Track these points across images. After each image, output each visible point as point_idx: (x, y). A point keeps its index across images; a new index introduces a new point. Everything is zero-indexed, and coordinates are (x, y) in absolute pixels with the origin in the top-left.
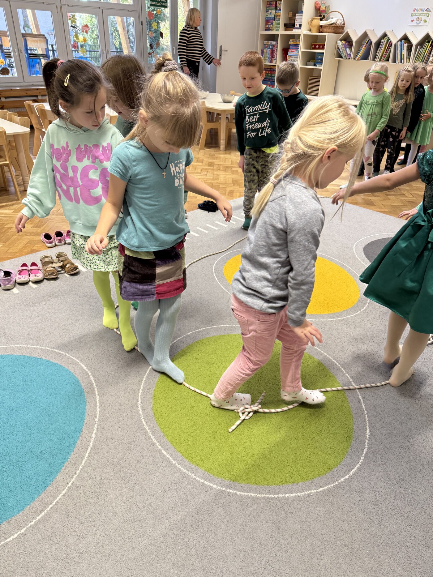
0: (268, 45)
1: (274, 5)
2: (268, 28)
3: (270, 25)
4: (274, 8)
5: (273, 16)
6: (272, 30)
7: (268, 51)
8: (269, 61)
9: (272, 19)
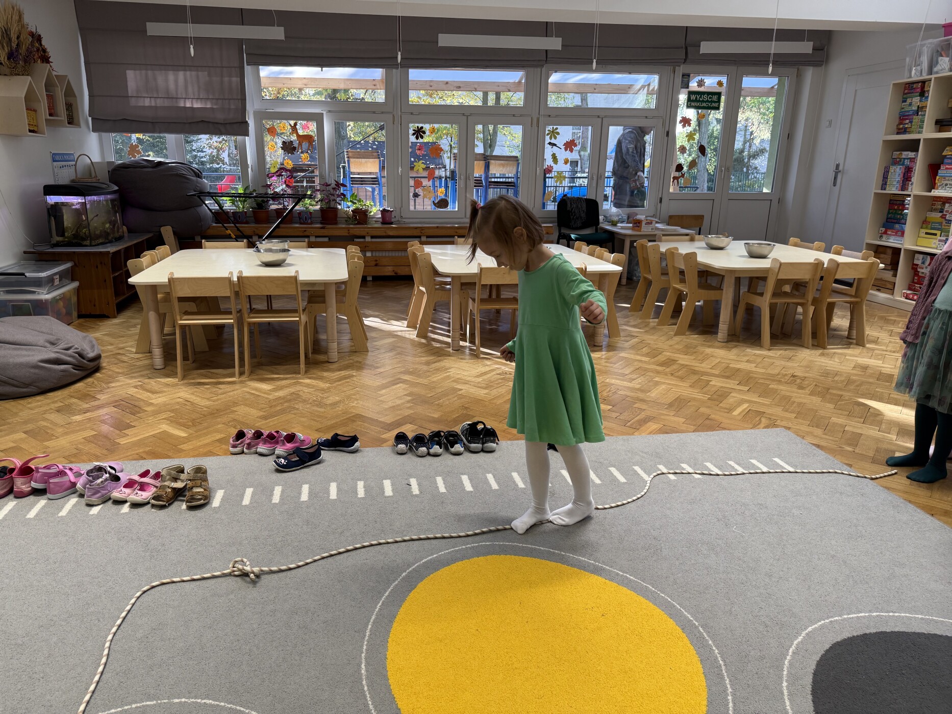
0: (901, 159)
1: (919, 90)
2: (902, 129)
3: (907, 124)
4: (918, 94)
5: (915, 108)
6: (910, 133)
7: (898, 170)
8: (899, 188)
9: (911, 113)
